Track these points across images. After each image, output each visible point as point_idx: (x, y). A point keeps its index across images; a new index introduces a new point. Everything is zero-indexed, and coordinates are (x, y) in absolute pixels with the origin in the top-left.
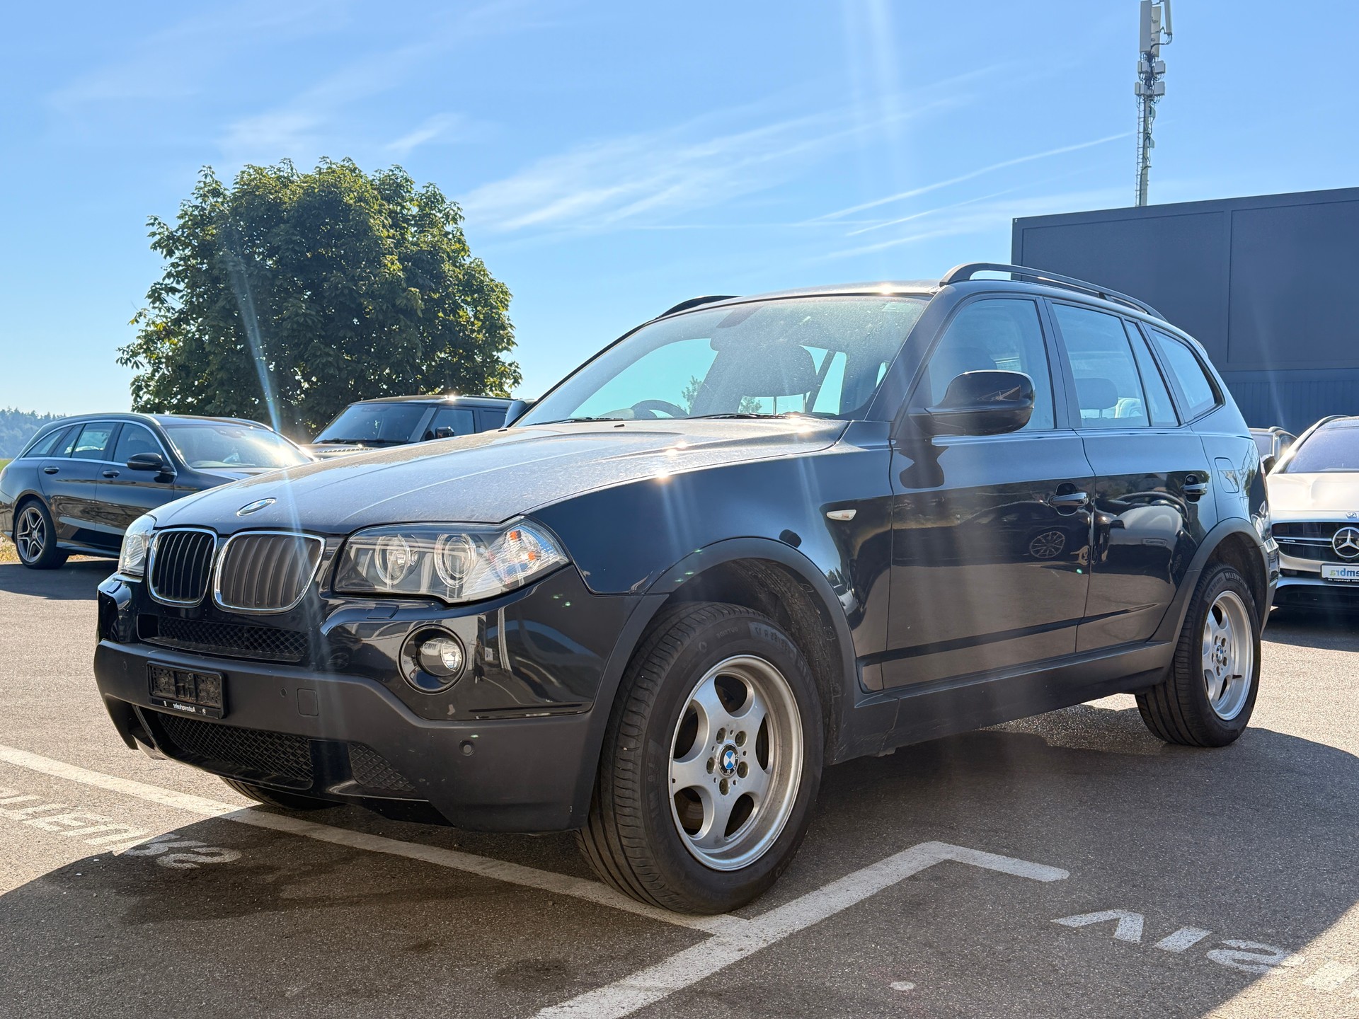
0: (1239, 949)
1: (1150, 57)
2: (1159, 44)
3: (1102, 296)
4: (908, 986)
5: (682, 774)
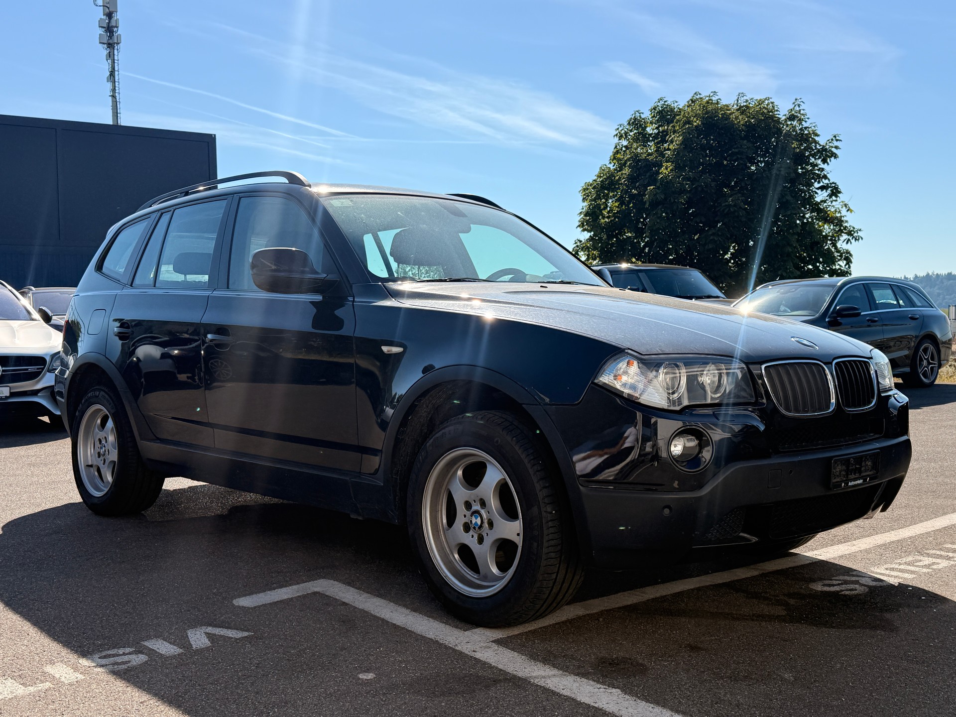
0: (124, 654)
1: (110, 15)
2: (103, 6)
3: (187, 194)
4: (370, 676)
5: (513, 530)
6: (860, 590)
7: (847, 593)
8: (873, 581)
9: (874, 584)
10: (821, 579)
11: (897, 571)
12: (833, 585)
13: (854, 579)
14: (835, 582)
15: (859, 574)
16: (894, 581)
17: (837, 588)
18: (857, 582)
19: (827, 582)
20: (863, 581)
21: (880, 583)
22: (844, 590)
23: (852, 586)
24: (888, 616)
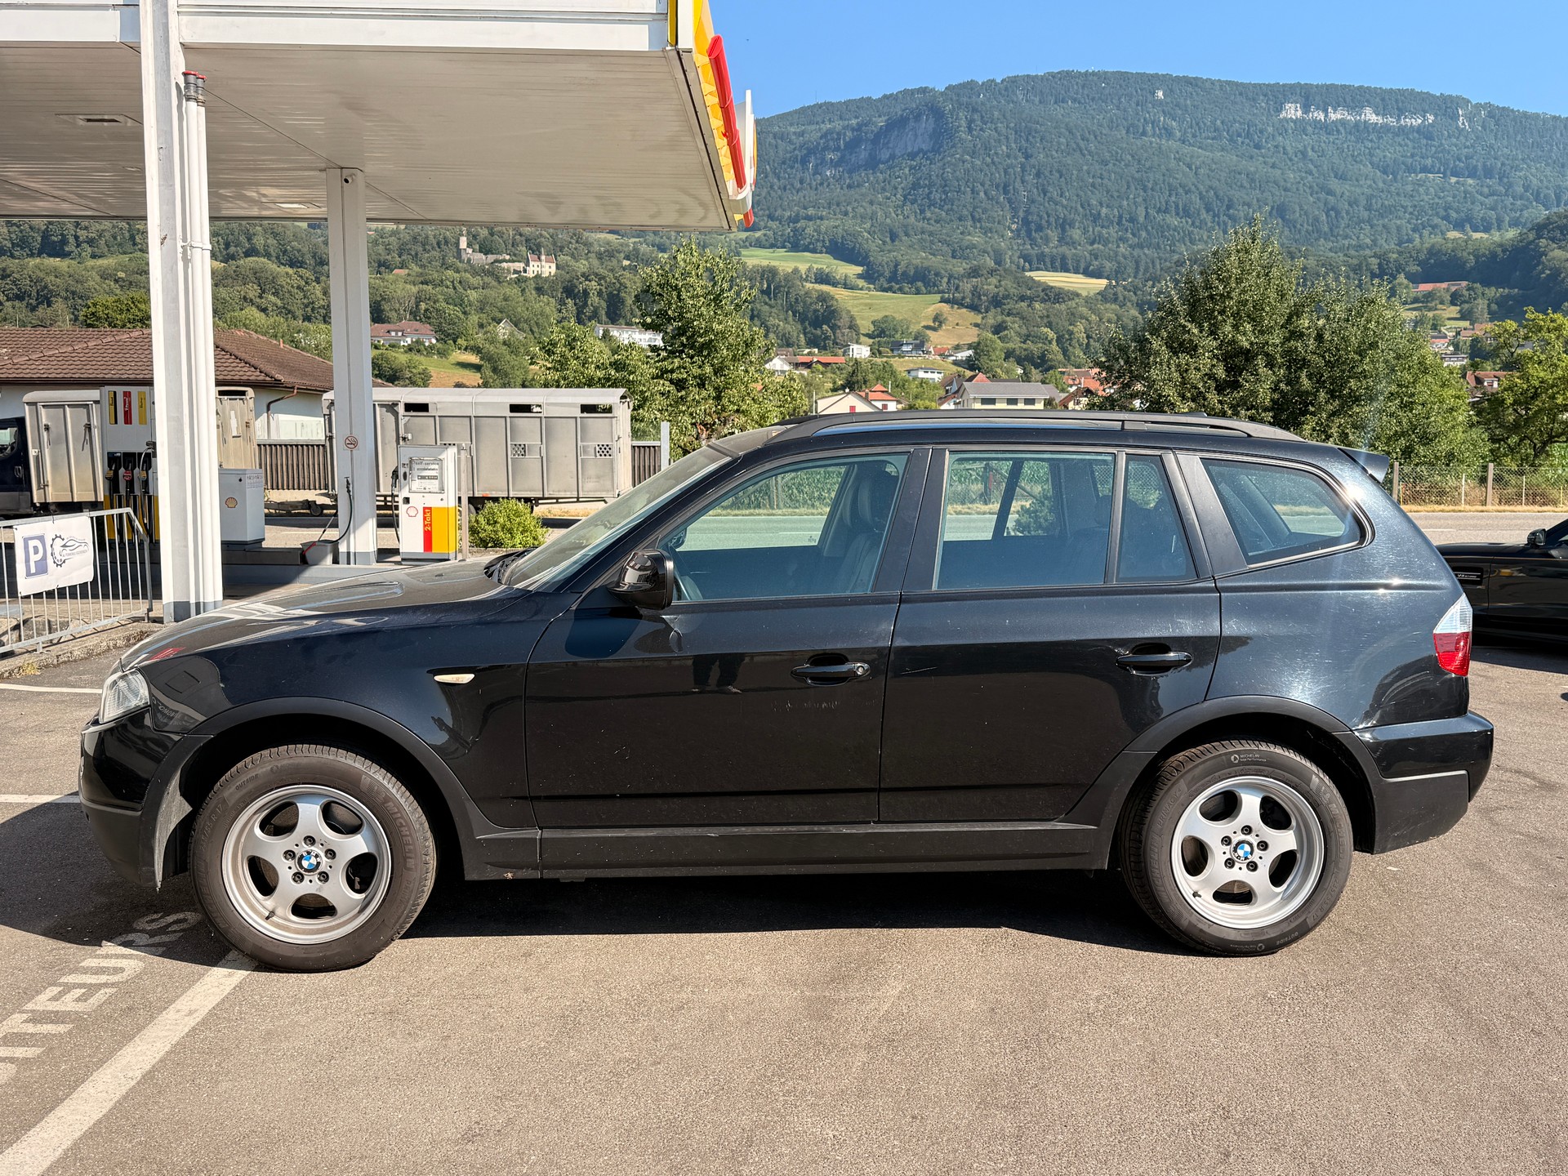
6: (142, 924)
7: (155, 916)
8: (133, 941)
9: (131, 937)
10: (193, 928)
11: (108, 968)
12: (175, 922)
13: (157, 939)
14: (175, 927)
15: (150, 949)
16: (109, 948)
17: (170, 919)
18: (152, 934)
19: (184, 926)
20: (143, 939)
21: (123, 940)
22: (160, 918)
23: (154, 926)
24: (103, 900)
